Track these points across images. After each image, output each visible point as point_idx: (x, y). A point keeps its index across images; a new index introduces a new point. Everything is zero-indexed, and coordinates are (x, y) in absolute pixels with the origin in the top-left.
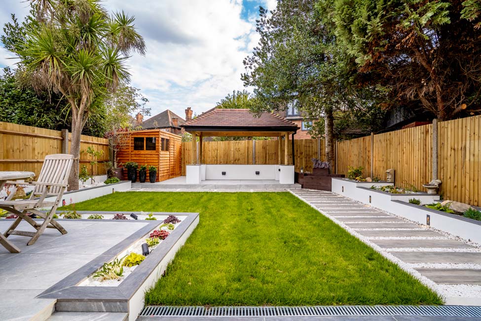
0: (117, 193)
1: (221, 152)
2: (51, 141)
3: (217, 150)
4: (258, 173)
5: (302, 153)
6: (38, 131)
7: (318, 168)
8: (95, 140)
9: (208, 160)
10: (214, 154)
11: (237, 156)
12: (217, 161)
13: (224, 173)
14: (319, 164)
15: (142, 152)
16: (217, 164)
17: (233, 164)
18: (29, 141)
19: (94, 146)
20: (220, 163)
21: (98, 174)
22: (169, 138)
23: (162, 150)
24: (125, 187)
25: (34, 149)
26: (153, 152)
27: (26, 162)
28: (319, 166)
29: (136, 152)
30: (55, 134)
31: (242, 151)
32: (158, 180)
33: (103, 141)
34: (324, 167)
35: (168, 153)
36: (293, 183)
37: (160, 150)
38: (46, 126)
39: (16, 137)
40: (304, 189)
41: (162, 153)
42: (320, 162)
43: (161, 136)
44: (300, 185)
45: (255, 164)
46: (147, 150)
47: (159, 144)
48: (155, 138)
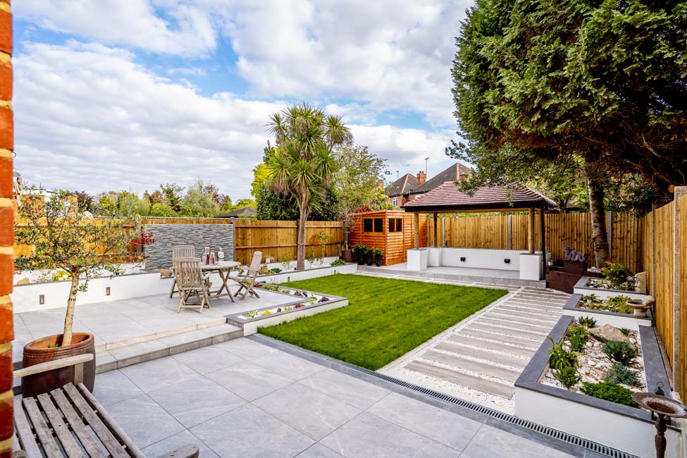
0: (339, 274)
1: (469, 231)
2: (290, 230)
3: (465, 229)
4: (507, 261)
5: (580, 235)
6: (280, 223)
7: (571, 260)
8: (328, 224)
9: (455, 241)
10: (462, 233)
11: (489, 237)
13: (463, 259)
14: (572, 255)
15: (371, 234)
17: (484, 248)
18: (274, 230)
19: (327, 229)
21: (326, 256)
22: (402, 217)
23: (390, 231)
24: (350, 269)
25: (277, 237)
26: (380, 234)
27: (272, 247)
28: (572, 259)
29: (366, 234)
30: (292, 223)
31: (495, 230)
32: (384, 264)
33: (336, 224)
34: (578, 260)
35: (401, 233)
36: (538, 279)
37: (388, 232)
38: (285, 219)
39: (266, 230)
40: (548, 289)
41: (390, 235)
42: (573, 252)
43: (388, 217)
44: (544, 283)
45: (511, 249)
46: (375, 231)
47: (386, 225)
48: (382, 219)
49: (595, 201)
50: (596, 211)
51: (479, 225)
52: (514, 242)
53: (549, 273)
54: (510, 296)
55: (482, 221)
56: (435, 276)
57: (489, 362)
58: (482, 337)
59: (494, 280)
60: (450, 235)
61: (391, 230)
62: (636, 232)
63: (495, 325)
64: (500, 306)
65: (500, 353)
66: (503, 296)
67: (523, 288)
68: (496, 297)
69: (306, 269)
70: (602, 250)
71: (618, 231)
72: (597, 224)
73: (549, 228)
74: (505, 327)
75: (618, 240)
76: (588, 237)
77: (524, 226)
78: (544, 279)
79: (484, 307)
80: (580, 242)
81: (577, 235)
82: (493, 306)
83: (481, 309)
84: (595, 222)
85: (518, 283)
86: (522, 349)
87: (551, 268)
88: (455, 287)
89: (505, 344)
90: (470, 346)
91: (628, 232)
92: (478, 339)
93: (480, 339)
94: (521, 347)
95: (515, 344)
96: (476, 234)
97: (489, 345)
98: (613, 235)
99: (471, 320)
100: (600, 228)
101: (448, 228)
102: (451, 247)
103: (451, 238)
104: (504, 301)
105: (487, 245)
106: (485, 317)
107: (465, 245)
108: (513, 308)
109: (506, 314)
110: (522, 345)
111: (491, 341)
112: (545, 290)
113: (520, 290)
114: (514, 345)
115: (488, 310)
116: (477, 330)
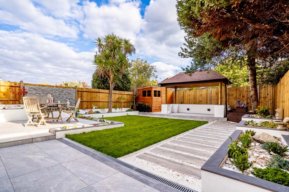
0: (129, 115)
1: (192, 97)
2: (106, 94)
3: (190, 96)
4: (209, 110)
6: (101, 90)
7: (239, 107)
8: (126, 93)
9: (186, 101)
10: (188, 98)
11: (201, 99)
12: (190, 102)
13: (188, 109)
14: (240, 104)
15: (146, 98)
16: (190, 104)
17: (198, 104)
18: (98, 94)
19: (125, 95)
20: (191, 103)
21: (124, 107)
22: (160, 90)
24: (136, 113)
25: (99, 97)
26: (150, 97)
27: (97, 102)
28: (240, 106)
29: (143, 98)
30: (107, 91)
31: (203, 96)
32: (151, 111)
33: (130, 93)
34: (243, 107)
35: (160, 98)
36: (223, 117)
37: (153, 96)
38: (104, 89)
39: (94, 93)
40: (228, 121)
41: (154, 98)
42: (241, 103)
43: (154, 90)
44: (226, 119)
45: (211, 104)
46: (148, 96)
47: (153, 93)
48: (151, 91)
49: (252, 77)
50: (253, 82)
51: (196, 94)
52: (212, 101)
53: (228, 114)
54: (209, 124)
55: (198, 92)
56: (174, 116)
57: (191, 154)
58: (190, 141)
59: (202, 118)
60: (183, 99)
61: (155, 96)
62: (271, 94)
63: (199, 136)
64: (203, 128)
65: (198, 149)
66: (205, 124)
67: (215, 121)
68: (201, 124)
69: (112, 112)
70: (255, 102)
71: (263, 94)
72: (253, 89)
73: (228, 94)
74: (204, 137)
75: (263, 99)
76: (248, 98)
77: (217, 94)
78: (226, 117)
79: (194, 128)
80: (244, 100)
81: (242, 97)
82: (199, 128)
83: (193, 129)
84: (252, 88)
85: (213, 119)
86: (212, 148)
87: (230, 111)
88: (182, 120)
89: (202, 145)
90: (182, 146)
91: (267, 94)
92: (187, 142)
93: (189, 142)
94: (212, 146)
95: (209, 145)
96: (195, 98)
97: (193, 145)
98: (260, 96)
99: (187, 133)
100: (254, 91)
101: (182, 96)
102: (183, 103)
103: (183, 100)
104: (205, 126)
105: (200, 103)
106: (194, 132)
107: (189, 103)
108: (210, 129)
109: (205, 131)
110: (212, 145)
111: (195, 143)
112: (226, 122)
113: (214, 122)
114: (207, 145)
115: (196, 129)
116: (188, 138)
